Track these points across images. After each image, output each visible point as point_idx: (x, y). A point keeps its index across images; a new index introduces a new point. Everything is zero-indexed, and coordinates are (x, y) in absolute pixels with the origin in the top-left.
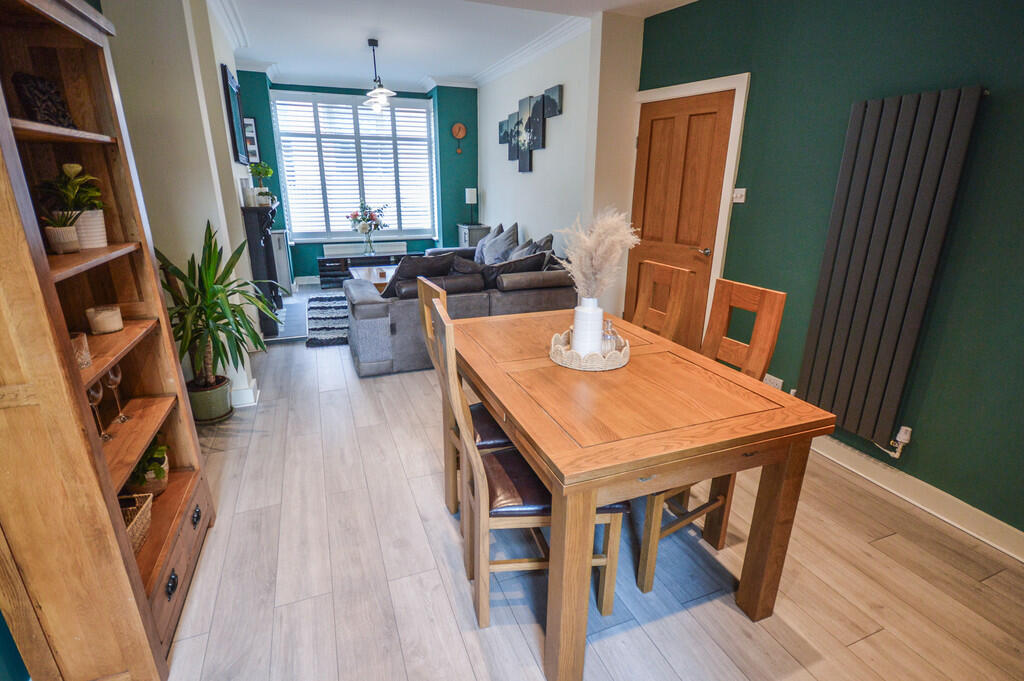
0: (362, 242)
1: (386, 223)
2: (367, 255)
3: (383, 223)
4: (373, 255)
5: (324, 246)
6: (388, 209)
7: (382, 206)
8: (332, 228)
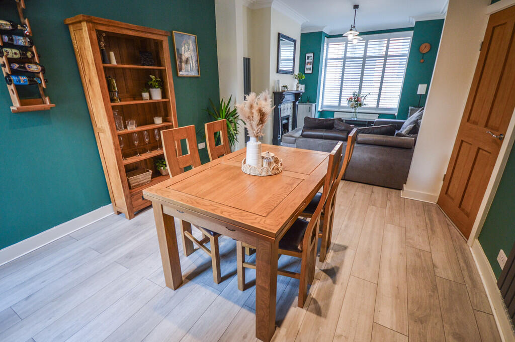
0: (351, 112)
1: (366, 103)
2: (353, 119)
3: (365, 103)
4: (356, 119)
5: (335, 113)
6: (369, 96)
7: (367, 94)
8: (341, 104)
